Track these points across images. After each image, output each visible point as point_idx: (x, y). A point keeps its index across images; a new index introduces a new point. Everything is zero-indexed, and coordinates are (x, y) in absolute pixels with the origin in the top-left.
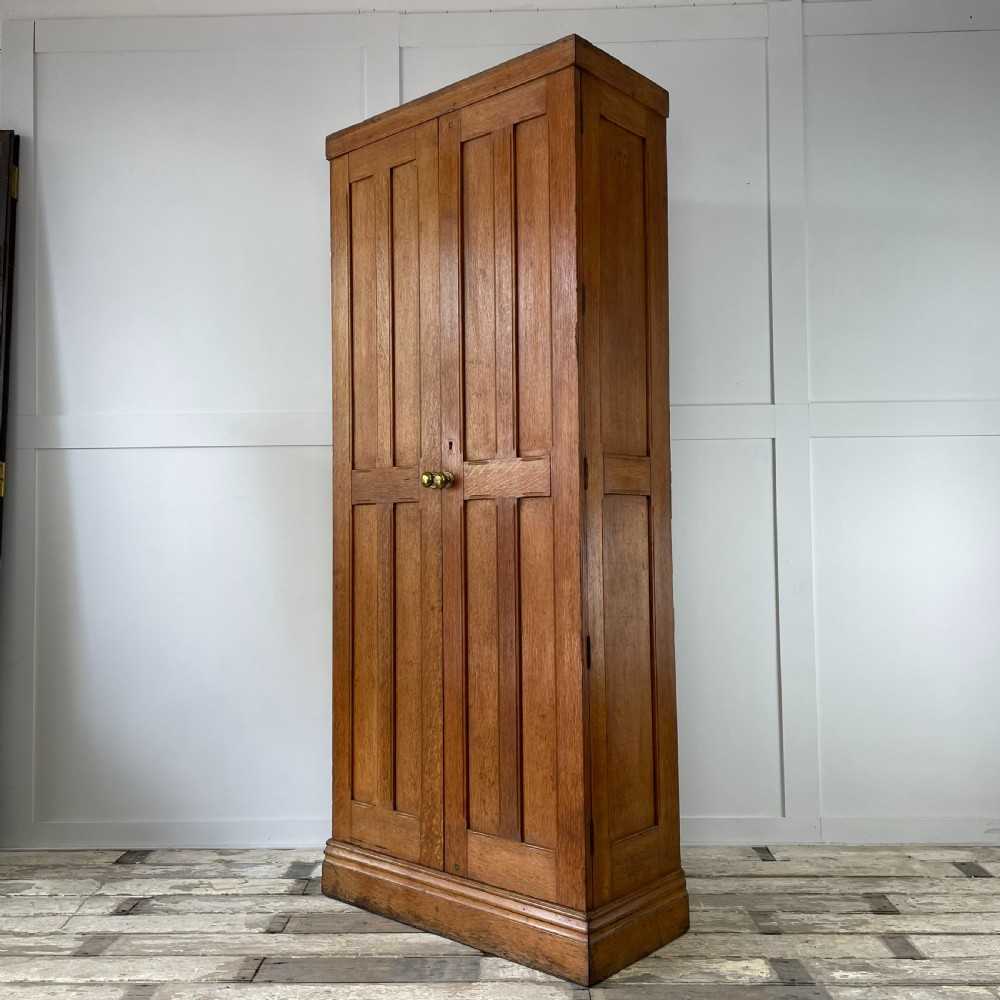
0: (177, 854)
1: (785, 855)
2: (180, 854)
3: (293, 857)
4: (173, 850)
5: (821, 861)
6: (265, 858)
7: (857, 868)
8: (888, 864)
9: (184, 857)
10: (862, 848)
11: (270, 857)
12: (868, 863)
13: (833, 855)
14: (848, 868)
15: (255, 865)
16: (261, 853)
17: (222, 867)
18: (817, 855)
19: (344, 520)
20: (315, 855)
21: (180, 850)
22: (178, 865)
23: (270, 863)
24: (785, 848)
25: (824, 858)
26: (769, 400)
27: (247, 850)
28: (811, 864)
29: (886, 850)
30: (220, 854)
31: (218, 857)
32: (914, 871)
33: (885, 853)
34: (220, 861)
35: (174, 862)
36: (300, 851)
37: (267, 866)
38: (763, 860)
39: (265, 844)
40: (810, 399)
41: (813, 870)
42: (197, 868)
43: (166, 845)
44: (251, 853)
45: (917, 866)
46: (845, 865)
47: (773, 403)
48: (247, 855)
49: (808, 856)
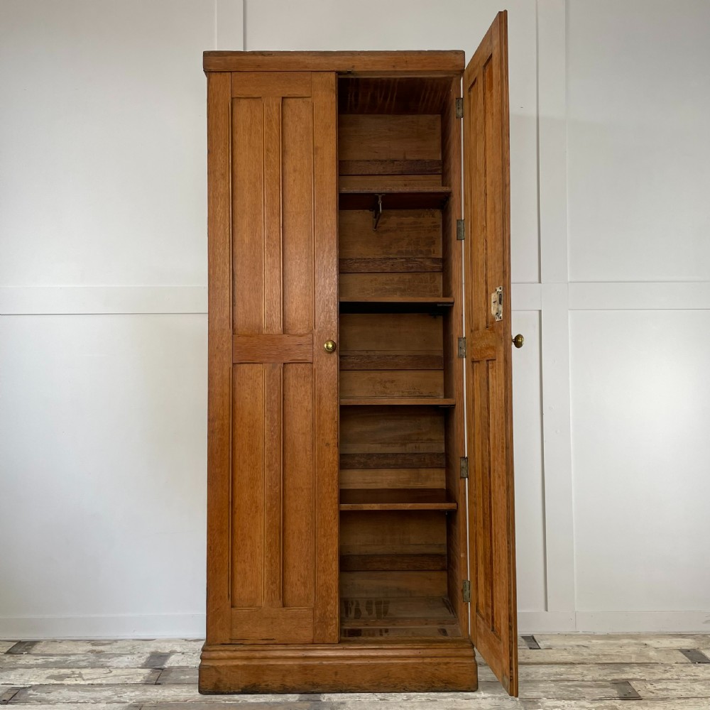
0: (58, 645)
1: (548, 643)
2: (61, 645)
3: (152, 648)
4: (55, 641)
5: (576, 649)
6: (129, 648)
7: (605, 655)
8: (629, 651)
9: (64, 647)
10: (608, 637)
11: (133, 647)
12: (614, 651)
13: (585, 643)
14: (598, 655)
15: (120, 655)
16: (127, 644)
17: (92, 658)
18: (573, 643)
19: (222, 376)
20: (171, 645)
21: (61, 641)
22: (56, 655)
23: (134, 654)
24: (547, 637)
25: (578, 646)
26: (537, 281)
27: (116, 641)
28: (569, 653)
29: (627, 638)
30: (93, 645)
31: (90, 647)
32: (651, 659)
33: (625, 641)
34: (92, 651)
35: (54, 652)
36: (160, 641)
37: (129, 656)
38: (531, 648)
39: (130, 635)
40: (569, 280)
41: (570, 658)
42: (73, 658)
43: (51, 637)
44: (119, 644)
45: (652, 653)
46: (595, 652)
47: (540, 282)
48: (116, 645)
49: (566, 643)
